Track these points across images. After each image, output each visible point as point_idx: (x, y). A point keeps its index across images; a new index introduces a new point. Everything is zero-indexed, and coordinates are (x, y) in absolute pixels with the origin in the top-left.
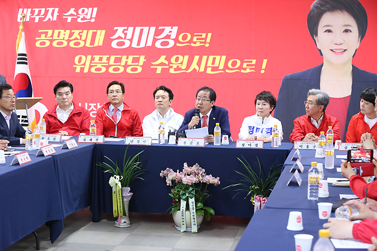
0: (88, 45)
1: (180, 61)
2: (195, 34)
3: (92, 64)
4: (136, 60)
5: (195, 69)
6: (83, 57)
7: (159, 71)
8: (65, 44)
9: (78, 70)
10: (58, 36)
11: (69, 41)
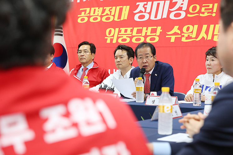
0: (116, 19)
1: (190, 31)
2: (203, 5)
3: (119, 36)
4: (154, 31)
5: (203, 38)
6: (113, 30)
7: (173, 40)
8: (99, 20)
9: (108, 41)
10: (94, 13)
11: (102, 16)
